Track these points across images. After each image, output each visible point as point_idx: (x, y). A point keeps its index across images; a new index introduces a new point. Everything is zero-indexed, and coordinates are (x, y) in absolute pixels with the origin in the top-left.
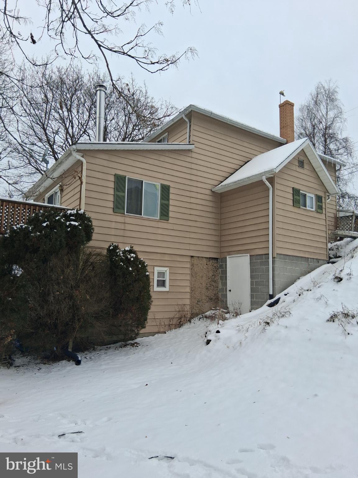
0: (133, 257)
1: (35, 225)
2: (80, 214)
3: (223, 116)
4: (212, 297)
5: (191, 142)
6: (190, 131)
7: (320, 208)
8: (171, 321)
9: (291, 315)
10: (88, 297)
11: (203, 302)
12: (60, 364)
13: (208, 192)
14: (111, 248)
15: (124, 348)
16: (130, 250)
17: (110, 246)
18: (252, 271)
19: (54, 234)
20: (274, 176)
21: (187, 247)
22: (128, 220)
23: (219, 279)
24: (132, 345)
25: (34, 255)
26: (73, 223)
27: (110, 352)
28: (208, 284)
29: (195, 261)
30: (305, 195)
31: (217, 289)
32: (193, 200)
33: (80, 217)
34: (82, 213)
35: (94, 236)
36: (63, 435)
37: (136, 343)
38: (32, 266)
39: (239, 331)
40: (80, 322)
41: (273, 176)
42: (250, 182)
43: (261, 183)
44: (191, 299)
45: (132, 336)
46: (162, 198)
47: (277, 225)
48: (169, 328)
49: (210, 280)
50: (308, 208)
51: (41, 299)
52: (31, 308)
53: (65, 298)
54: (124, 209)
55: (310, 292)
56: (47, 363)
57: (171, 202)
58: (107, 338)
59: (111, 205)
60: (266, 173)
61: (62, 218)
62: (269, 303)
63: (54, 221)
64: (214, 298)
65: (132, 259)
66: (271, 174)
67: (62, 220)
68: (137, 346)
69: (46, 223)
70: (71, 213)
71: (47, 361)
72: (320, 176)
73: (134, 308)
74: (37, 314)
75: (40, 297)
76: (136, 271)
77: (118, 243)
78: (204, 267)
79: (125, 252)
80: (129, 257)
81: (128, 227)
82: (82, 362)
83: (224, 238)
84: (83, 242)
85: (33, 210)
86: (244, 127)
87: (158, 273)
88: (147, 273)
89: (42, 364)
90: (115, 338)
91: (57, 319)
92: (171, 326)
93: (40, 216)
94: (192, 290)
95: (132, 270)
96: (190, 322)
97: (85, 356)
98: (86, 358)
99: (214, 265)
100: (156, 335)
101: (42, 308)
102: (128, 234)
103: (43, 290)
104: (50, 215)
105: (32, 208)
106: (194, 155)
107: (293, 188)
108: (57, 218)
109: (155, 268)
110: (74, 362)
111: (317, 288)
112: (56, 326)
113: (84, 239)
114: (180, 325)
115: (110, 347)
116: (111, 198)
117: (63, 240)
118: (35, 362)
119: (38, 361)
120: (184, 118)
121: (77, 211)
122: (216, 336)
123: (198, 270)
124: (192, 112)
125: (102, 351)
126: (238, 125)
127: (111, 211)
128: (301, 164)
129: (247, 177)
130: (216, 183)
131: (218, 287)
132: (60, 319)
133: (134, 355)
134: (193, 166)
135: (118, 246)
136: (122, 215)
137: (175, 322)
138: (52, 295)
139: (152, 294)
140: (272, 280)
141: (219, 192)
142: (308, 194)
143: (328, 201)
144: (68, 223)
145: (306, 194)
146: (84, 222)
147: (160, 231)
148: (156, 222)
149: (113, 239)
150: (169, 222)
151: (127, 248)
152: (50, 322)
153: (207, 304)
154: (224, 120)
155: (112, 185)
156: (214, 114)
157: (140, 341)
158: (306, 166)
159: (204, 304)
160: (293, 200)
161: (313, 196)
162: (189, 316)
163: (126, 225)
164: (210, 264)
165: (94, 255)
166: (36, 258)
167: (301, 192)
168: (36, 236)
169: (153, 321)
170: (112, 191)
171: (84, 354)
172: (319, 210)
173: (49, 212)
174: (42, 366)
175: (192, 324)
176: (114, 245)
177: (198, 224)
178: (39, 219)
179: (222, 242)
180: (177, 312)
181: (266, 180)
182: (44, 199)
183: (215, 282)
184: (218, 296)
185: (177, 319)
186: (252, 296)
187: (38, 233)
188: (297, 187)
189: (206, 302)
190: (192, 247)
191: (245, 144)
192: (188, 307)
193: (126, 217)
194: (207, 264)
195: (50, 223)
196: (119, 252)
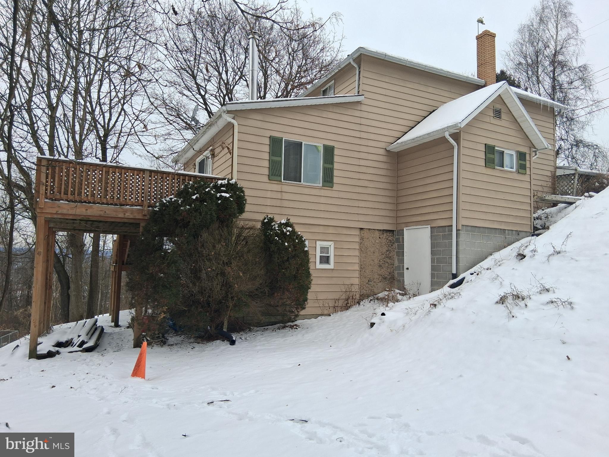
0: (289, 231)
1: (184, 198)
2: (231, 184)
3: (400, 58)
4: (386, 276)
5: (360, 92)
6: (359, 78)
7: (522, 168)
8: (337, 302)
9: (460, 296)
10: (241, 275)
11: (375, 282)
12: (214, 343)
13: (382, 152)
14: (266, 220)
15: (283, 330)
16: (286, 223)
17: (265, 219)
18: (433, 246)
19: (204, 207)
20: (460, 131)
21: (356, 218)
22: (285, 188)
23: (395, 255)
24: (292, 327)
25: (184, 230)
26: (223, 194)
27: (267, 333)
28: (381, 260)
29: (366, 234)
30: (502, 153)
31: (392, 267)
32: (362, 162)
33: (231, 187)
34: (234, 183)
35: (247, 208)
36: (212, 402)
37: (296, 325)
38: (183, 241)
39: (407, 314)
40: (233, 300)
41: (458, 131)
42: (432, 139)
43: (443, 140)
44: (360, 278)
45: (291, 318)
46: (325, 162)
47: (462, 190)
48: (334, 310)
49: (383, 256)
50: (505, 168)
51: (193, 275)
52: (182, 285)
53: (217, 275)
54: (280, 176)
55: (489, 271)
56: (200, 342)
57: (336, 166)
58: (264, 319)
59: (266, 171)
60: (449, 128)
61: (212, 189)
62: (451, 284)
63: (204, 193)
64: (389, 277)
65: (288, 233)
66: (455, 129)
67: (212, 192)
68: (296, 328)
69: (195, 196)
70: (222, 183)
71: (201, 340)
72: (523, 128)
73: (291, 286)
74: (189, 291)
75: (191, 273)
76: (292, 247)
77: (273, 215)
78: (377, 241)
79: (280, 225)
80: (285, 230)
81: (286, 196)
82: (236, 342)
83: (401, 207)
84: (235, 214)
85: (183, 180)
86: (428, 69)
87: (321, 248)
88: (306, 249)
89: (196, 343)
90: (273, 320)
91: (209, 296)
92: (336, 308)
93: (189, 188)
94: (362, 268)
95: (288, 246)
96: (359, 304)
97: (240, 336)
98: (241, 338)
99: (389, 239)
100: (319, 318)
101: (194, 284)
102: (286, 204)
103: (194, 266)
104: (199, 187)
105: (181, 179)
106: (364, 108)
107: (486, 144)
108: (207, 190)
109: (318, 242)
110: (228, 343)
111: (497, 267)
112: (209, 304)
113: (236, 211)
114: (347, 307)
115: (267, 329)
116: (266, 164)
117: (214, 214)
118: (189, 341)
119: (192, 340)
120: (352, 63)
121: (228, 181)
122: (381, 319)
123: (369, 245)
124: (362, 55)
125: (258, 332)
126: (420, 67)
127: (266, 179)
128: (498, 114)
129: (427, 133)
130: (391, 140)
131: (393, 265)
132: (212, 297)
133: (292, 337)
134: (363, 121)
135: (273, 218)
136: (279, 183)
137: (340, 303)
138: (204, 272)
139: (311, 271)
140: (455, 257)
141: (396, 150)
142: (506, 151)
143: (534, 158)
144: (218, 195)
145: (504, 152)
146: (235, 193)
147: (323, 200)
148: (318, 189)
149: (268, 210)
150: (334, 188)
151: (283, 221)
152: (203, 300)
153: (380, 284)
154: (402, 62)
155: (267, 149)
156: (389, 56)
157: (301, 323)
158: (503, 116)
159: (377, 285)
160: (485, 159)
161: (514, 153)
162: (358, 297)
163: (283, 193)
164: (384, 238)
165: (247, 229)
166: (186, 233)
167: (496, 148)
168: (186, 210)
169: (315, 302)
170: (266, 156)
171: (239, 335)
172: (520, 171)
173: (199, 183)
174: (196, 345)
175: (362, 306)
176: (269, 217)
177: (369, 191)
178: (189, 191)
179: (398, 211)
180: (343, 293)
181: (449, 137)
182: (195, 164)
183: (390, 258)
184: (394, 275)
185: (344, 300)
186: (433, 276)
187: (188, 207)
188: (490, 142)
189: (378, 281)
190: (362, 218)
191: (430, 90)
192: (357, 287)
193: (283, 186)
194: (380, 238)
195: (200, 196)
196: (275, 225)
